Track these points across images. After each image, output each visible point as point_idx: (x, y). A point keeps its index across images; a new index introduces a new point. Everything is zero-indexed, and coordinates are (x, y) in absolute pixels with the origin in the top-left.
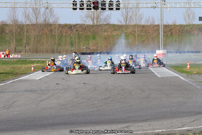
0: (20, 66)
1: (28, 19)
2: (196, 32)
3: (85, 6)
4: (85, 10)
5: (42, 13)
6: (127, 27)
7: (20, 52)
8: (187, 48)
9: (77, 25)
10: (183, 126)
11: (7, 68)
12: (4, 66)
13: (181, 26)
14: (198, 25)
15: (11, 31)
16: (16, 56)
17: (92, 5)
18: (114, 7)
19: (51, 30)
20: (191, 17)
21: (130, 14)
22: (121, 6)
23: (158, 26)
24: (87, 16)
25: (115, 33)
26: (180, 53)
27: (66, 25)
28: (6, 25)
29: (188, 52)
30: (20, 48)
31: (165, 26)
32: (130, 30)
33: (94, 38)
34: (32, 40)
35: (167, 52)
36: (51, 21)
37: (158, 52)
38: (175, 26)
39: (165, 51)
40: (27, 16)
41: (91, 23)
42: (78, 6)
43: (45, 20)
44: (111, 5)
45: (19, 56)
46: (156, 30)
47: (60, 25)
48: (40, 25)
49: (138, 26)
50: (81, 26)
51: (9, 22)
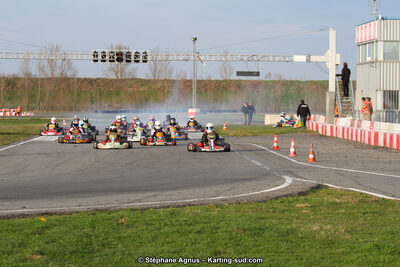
0: (32, 125)
1: (43, 72)
2: (233, 89)
3: (107, 58)
4: (108, 63)
5: (58, 65)
6: (155, 81)
7: (33, 109)
8: (223, 107)
9: (98, 79)
10: (218, 195)
11: (19, 128)
12: (15, 126)
13: (217, 81)
14: (236, 81)
15: (23, 86)
16: (29, 114)
17: (116, 57)
18: (141, 59)
19: (69, 85)
20: (228, 71)
21: (158, 67)
22: (149, 58)
23: (191, 81)
24: (110, 70)
25: (141, 89)
26: (216, 112)
27: (86, 79)
28: (18, 78)
29: (225, 111)
30: (33, 105)
31: (199, 82)
32: (158, 86)
33: (118, 94)
34: (47, 95)
35: (201, 111)
36: (69, 75)
37: (190, 111)
38: (210, 81)
39: (198, 110)
40: (41, 69)
41: (114, 77)
42: (100, 58)
43: (62, 74)
44: (136, 56)
45: (32, 114)
46: (188, 86)
47: (79, 79)
48: (57, 79)
49: (168, 81)
50: (103, 80)
51: (21, 75)
